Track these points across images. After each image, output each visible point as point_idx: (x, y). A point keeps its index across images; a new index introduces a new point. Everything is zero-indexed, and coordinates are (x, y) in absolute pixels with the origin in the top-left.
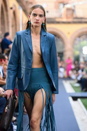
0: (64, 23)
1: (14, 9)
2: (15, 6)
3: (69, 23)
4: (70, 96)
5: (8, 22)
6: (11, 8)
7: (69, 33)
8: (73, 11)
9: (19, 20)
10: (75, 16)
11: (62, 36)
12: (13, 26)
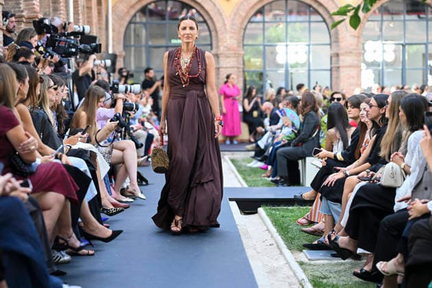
4: (231, 200)
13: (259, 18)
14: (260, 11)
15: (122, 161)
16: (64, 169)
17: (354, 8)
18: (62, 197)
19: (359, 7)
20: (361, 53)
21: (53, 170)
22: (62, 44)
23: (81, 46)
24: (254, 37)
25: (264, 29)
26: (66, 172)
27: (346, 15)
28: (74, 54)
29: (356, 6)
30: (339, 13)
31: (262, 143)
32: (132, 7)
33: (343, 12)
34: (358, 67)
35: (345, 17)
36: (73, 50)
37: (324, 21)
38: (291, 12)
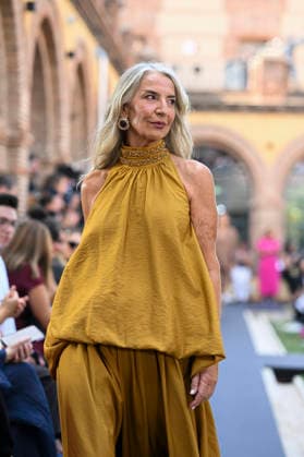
0: (253, 109)
1: (79, 56)
2: (83, 46)
3: (271, 110)
4: (268, 366)
5: (57, 103)
6: (71, 55)
7: (270, 146)
8: (288, 68)
9: (96, 94)
10: (292, 86)
11: (248, 154)
12: (73, 117)
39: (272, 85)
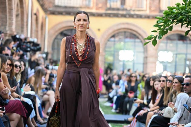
7: (99, 30)
13: (113, 39)
14: (113, 36)
15: (48, 100)
16: (21, 103)
17: (154, 37)
18: (19, 116)
19: (157, 36)
20: (156, 57)
21: (16, 103)
22: (24, 47)
23: (32, 48)
24: (110, 47)
25: (114, 44)
26: (22, 104)
27: (151, 40)
28: (29, 51)
29: (155, 36)
30: (148, 39)
31: (111, 95)
32: (56, 31)
33: (149, 38)
34: (155, 63)
35: (150, 41)
36: (29, 49)
37: (141, 42)
38: (127, 37)
39: (100, 5)
